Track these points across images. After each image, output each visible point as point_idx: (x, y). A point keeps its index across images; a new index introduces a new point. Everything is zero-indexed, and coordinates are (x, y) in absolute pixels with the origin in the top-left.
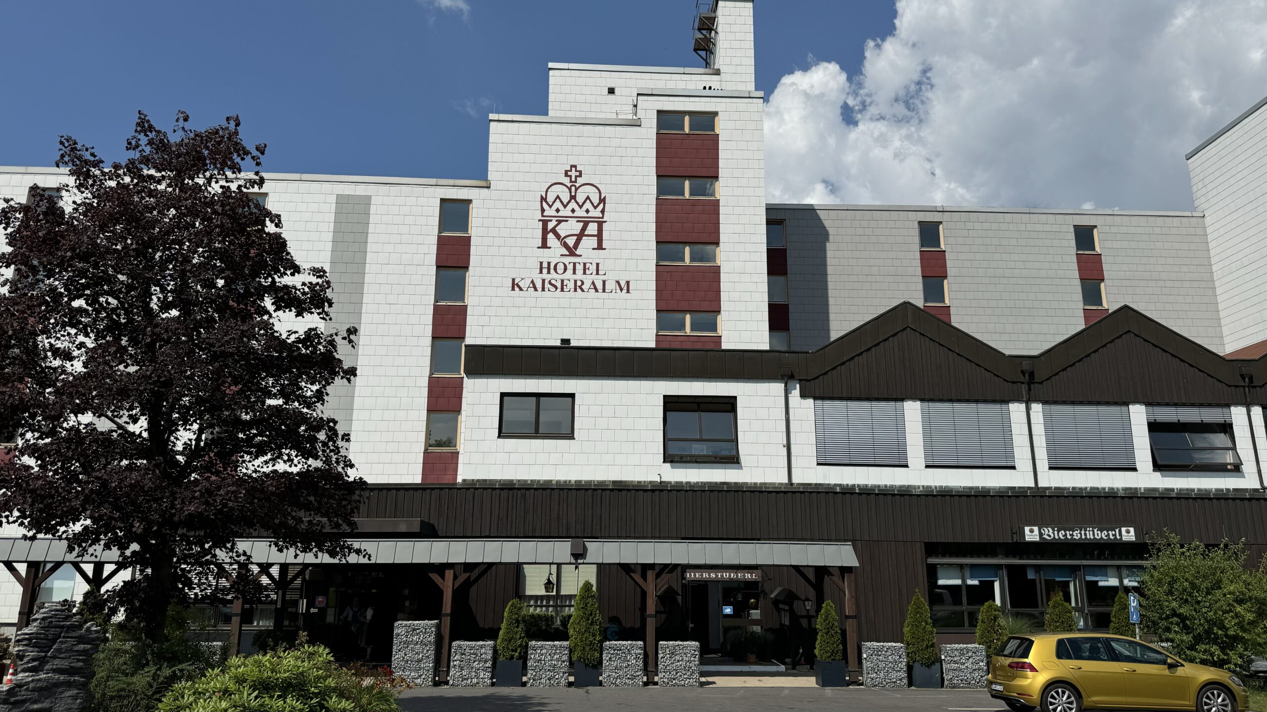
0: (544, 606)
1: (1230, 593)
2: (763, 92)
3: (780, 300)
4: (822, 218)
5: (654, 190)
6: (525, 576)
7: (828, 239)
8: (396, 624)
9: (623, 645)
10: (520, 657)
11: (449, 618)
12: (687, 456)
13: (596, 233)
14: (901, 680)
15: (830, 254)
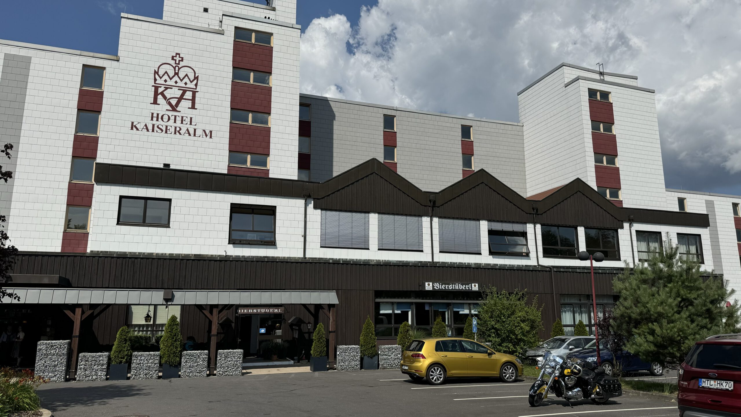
0: (145, 331)
1: (519, 317)
2: (301, 26)
3: (305, 151)
4: (332, 106)
5: (231, 75)
6: (132, 313)
7: (334, 119)
8: (39, 343)
9: (195, 353)
10: (126, 362)
11: (78, 338)
12: (244, 240)
13: (191, 98)
14: (357, 366)
15: (335, 127)
